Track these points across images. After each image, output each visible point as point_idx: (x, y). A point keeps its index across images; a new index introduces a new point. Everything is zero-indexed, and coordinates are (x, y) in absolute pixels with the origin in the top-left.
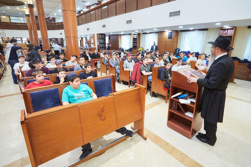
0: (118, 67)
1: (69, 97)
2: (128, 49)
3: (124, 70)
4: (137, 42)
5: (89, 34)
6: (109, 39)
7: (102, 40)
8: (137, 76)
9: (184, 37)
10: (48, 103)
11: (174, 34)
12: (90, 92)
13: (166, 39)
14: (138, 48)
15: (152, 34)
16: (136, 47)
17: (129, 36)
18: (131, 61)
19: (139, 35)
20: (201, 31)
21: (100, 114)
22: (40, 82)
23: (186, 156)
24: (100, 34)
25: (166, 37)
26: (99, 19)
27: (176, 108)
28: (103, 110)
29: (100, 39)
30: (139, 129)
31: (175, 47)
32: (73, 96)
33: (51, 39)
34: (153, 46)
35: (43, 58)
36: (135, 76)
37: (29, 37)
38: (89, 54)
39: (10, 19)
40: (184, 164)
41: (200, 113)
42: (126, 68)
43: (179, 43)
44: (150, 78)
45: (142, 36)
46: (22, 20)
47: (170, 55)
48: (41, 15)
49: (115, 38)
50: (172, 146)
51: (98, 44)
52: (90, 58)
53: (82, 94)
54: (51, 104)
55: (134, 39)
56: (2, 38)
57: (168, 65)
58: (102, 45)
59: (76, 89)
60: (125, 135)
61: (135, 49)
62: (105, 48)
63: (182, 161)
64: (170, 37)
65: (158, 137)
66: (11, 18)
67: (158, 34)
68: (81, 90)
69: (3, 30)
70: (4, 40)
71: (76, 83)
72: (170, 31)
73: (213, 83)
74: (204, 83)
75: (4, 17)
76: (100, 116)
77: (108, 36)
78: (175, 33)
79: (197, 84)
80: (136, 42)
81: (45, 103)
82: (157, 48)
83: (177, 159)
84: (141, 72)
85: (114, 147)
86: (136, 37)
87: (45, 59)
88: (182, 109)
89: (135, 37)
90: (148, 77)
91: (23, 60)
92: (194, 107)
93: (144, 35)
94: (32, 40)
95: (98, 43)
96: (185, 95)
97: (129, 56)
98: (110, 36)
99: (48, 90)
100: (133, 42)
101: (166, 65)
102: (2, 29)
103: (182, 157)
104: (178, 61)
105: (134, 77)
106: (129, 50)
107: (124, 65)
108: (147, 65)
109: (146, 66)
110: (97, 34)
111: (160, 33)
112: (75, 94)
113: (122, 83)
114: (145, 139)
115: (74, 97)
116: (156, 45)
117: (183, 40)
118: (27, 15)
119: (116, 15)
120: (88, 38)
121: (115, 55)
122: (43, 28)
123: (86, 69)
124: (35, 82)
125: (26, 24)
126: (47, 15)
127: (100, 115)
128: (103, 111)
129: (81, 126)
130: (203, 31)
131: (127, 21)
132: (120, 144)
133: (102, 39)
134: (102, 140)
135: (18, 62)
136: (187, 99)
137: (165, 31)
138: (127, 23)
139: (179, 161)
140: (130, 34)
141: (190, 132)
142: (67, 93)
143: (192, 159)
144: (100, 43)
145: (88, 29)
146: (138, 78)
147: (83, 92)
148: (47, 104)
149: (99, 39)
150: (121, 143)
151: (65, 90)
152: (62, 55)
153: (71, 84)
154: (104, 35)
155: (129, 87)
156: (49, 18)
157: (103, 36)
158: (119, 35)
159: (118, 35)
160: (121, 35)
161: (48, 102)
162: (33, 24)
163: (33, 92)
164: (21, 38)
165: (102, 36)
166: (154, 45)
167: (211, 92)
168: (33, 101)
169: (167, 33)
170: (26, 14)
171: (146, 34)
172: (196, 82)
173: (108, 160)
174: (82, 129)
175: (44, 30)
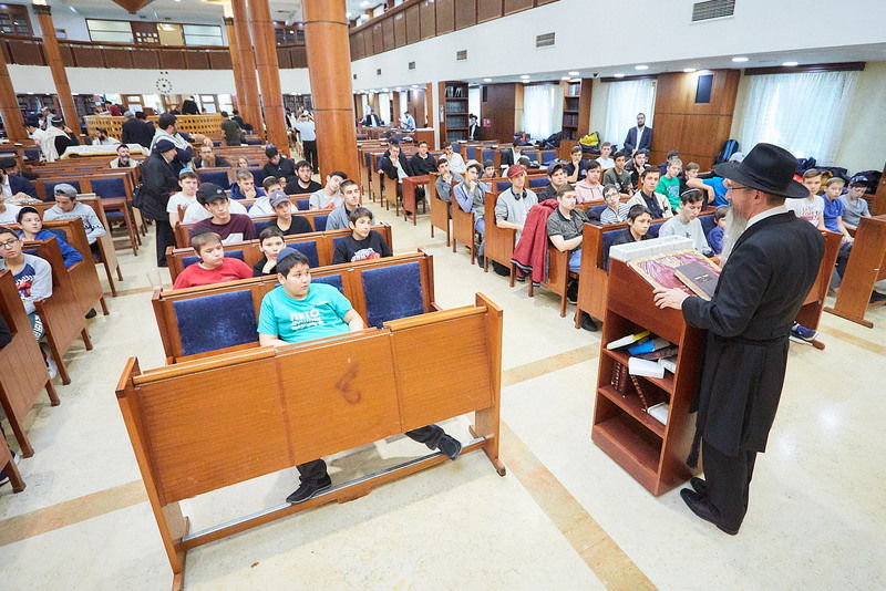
0: (480, 212)
1: (277, 322)
2: (547, 138)
3: (498, 225)
4: (577, 114)
5: (415, 82)
6: (484, 98)
7: (456, 104)
8: (534, 251)
9: (758, 96)
10: (222, 331)
11: (718, 83)
12: (341, 310)
13: (688, 102)
14: (582, 136)
15: (636, 82)
16: (576, 129)
17: (553, 88)
18: (525, 196)
19: (588, 84)
20: (835, 73)
21: (343, 382)
22: (211, 265)
23: (617, 548)
24: (448, 84)
25: (688, 96)
26: (445, 30)
27: (622, 385)
28: (353, 372)
29: (448, 101)
30: (487, 437)
31: (720, 136)
32: (286, 318)
33: (302, 96)
34: (635, 129)
35: (243, 181)
36: (527, 251)
37: (235, 93)
38: (402, 158)
39: (183, 35)
40: (597, 574)
41: (696, 414)
42: (506, 219)
43: (740, 119)
44: (576, 261)
45: (598, 89)
46: (217, 37)
47: (688, 169)
48: (261, 24)
49: (503, 96)
50: (583, 509)
51: (442, 120)
52: (402, 174)
53: (315, 315)
54: (231, 335)
55: (570, 101)
56: (163, 97)
57: (643, 221)
58: (455, 124)
59: (298, 297)
60: (437, 450)
61: (571, 139)
62: (465, 134)
63: (594, 564)
64: (703, 96)
65: (547, 471)
66: (188, 29)
67: (656, 81)
68: (313, 302)
69: (164, 71)
70: (168, 102)
71: (294, 279)
72: (706, 73)
73: (727, 316)
74: (702, 315)
75: (167, 28)
76: (344, 390)
77: (481, 87)
78: (724, 79)
79: (681, 315)
80: (576, 110)
81: (214, 334)
82: (650, 140)
83: (580, 554)
84: (549, 239)
85: (398, 483)
86: (576, 93)
87: (250, 186)
88: (640, 392)
89: (573, 95)
90: (569, 259)
91: (192, 185)
92: (672, 390)
93: (606, 85)
94: (242, 103)
95: (442, 114)
96: (652, 347)
97: (517, 176)
98: (485, 89)
99: (223, 297)
100: (565, 113)
101: (633, 219)
102: (160, 68)
103: (600, 552)
104: (689, 204)
105: (524, 253)
106: (550, 140)
107: (498, 210)
108: (572, 212)
109: (568, 217)
110: (439, 83)
111: (665, 77)
112: (294, 315)
113: (491, 268)
114: (502, 472)
115: (289, 322)
116: (649, 124)
117: (755, 111)
118: (231, 19)
119: (503, 15)
120: (415, 95)
121: (474, 169)
122: (268, 67)
123: (352, 227)
124: (201, 266)
125: (228, 48)
126: (290, 17)
127: (343, 388)
128: (354, 376)
129: (284, 413)
130: (842, 73)
131: (539, 38)
132: (420, 475)
133: (458, 101)
134: (370, 457)
135: (180, 189)
136: (657, 361)
137: (685, 70)
138: (538, 45)
139: (586, 560)
140: (556, 83)
141: (657, 472)
142: (271, 308)
143: (632, 562)
144: (448, 116)
145: (412, 65)
146: (537, 258)
147: (316, 310)
148: (219, 337)
149: (446, 99)
150: (425, 473)
151: (266, 299)
152: (305, 168)
153: (282, 282)
154: (464, 85)
155: (513, 285)
156: (296, 24)
157: (459, 89)
158: (517, 86)
159: (514, 83)
160: (523, 85)
161: (222, 329)
162: (243, 51)
163: (182, 301)
164: (215, 96)
165: (457, 91)
166: (640, 126)
167: (724, 347)
168: (180, 325)
169: (691, 82)
170: (227, 16)
171: (613, 84)
172: (680, 307)
173: (371, 517)
174: (287, 421)
175: (269, 74)
